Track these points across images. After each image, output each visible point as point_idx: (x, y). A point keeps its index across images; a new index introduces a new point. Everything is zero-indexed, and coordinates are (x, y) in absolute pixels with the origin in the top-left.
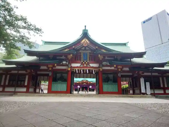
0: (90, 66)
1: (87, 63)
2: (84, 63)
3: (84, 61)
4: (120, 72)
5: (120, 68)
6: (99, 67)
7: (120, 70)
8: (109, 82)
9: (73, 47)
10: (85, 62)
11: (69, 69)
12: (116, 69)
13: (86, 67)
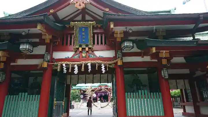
0: (94, 55)
1: (87, 49)
2: (80, 49)
3: (80, 46)
4: (165, 66)
5: (165, 58)
6: (115, 58)
7: (164, 62)
8: (140, 91)
9: (51, 11)
10: (84, 46)
11: (45, 65)
12: (156, 61)
13: (87, 58)
